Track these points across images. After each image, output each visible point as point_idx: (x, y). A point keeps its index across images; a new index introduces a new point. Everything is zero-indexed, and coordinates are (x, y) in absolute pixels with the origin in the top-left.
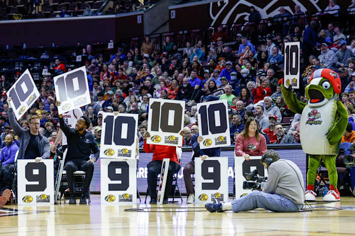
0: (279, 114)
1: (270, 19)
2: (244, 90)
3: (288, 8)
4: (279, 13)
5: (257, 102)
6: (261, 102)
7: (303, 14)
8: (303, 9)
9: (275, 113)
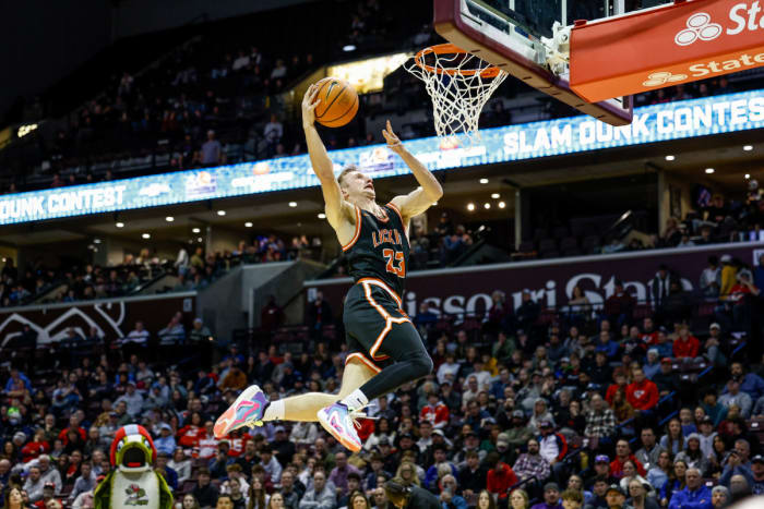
0: (58, 481)
1: (54, 344)
2: (9, 444)
3: (79, 330)
4: (66, 336)
5: (27, 461)
6: (34, 462)
7: (99, 340)
8: (101, 334)
9: (53, 479)
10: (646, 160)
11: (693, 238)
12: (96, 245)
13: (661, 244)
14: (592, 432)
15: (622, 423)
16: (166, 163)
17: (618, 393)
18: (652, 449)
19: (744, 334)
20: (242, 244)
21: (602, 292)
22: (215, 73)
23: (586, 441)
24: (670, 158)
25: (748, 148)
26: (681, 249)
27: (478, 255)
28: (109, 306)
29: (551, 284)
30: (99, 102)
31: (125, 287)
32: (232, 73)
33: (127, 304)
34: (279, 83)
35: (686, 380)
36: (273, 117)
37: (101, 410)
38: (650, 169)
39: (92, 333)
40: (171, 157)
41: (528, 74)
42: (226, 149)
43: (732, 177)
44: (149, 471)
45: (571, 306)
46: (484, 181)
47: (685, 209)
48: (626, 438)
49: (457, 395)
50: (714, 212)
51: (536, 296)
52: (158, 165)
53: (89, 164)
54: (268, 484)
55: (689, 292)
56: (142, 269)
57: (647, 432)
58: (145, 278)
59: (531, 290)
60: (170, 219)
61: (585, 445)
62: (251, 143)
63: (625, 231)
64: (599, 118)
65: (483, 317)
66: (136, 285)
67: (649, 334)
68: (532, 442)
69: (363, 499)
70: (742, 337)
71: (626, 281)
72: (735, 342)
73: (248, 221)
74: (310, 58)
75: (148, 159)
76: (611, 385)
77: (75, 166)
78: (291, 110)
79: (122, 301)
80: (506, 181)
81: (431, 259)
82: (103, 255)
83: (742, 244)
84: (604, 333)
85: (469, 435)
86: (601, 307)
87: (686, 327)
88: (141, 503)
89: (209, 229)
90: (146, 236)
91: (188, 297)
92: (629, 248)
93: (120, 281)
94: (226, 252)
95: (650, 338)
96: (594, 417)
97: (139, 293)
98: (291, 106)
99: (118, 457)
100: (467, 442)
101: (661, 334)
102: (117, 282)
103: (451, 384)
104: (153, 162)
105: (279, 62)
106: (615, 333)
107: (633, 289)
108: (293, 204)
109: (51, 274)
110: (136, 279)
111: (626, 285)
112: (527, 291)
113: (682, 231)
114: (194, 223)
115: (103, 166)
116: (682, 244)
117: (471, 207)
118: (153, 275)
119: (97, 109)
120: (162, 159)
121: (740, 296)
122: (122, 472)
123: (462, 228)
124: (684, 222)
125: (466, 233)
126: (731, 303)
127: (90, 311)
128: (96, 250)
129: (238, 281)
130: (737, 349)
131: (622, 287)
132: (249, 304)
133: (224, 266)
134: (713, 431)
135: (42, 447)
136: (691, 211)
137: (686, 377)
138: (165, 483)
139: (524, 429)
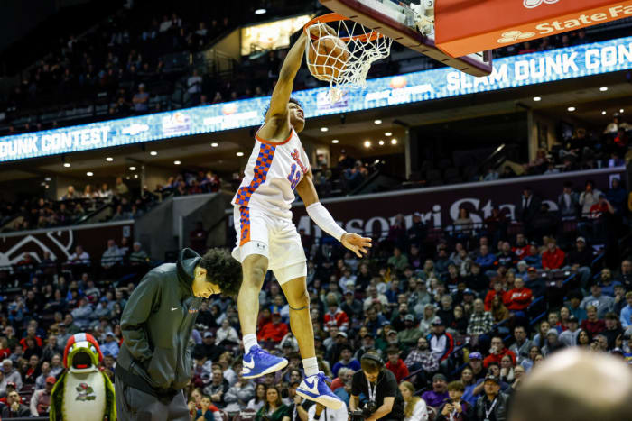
0: (19, 381)
1: (13, 266)
3: (34, 254)
4: (23, 259)
7: (52, 262)
8: (53, 257)
9: (15, 380)
10: (516, 101)
11: (558, 166)
12: (47, 183)
13: (531, 171)
14: (472, 331)
15: (498, 323)
16: (105, 113)
17: (496, 298)
18: (522, 344)
19: (603, 246)
20: (171, 179)
21: (480, 213)
22: (145, 35)
23: (468, 339)
24: (537, 99)
25: (604, 89)
26: (548, 175)
27: (374, 185)
28: (59, 234)
29: (437, 208)
30: (47, 62)
31: (74, 217)
32: (160, 35)
33: (74, 232)
34: (201, 43)
35: (553, 287)
36: (195, 72)
37: (53, 322)
38: (521, 109)
39: (46, 257)
40: (109, 108)
41: (400, 35)
42: (157, 99)
43: (590, 114)
44: (95, 371)
45: (454, 226)
46: (378, 122)
47: (551, 141)
48: (501, 336)
49: (359, 302)
50: (575, 144)
51: (425, 218)
52: (98, 114)
53: (40, 114)
54: (198, 380)
55: (554, 212)
56: (87, 201)
57: (519, 330)
58: (90, 209)
59: (421, 213)
60: (110, 159)
61: (467, 342)
62: (177, 95)
63: (499, 161)
64: (463, 70)
65: (380, 236)
66: (82, 216)
67: (520, 247)
68: (422, 340)
69: (274, 391)
70: (601, 248)
71: (502, 203)
72: (595, 253)
73: (177, 160)
74: (226, 21)
75: (89, 110)
76: (489, 292)
77: (27, 116)
78: (211, 65)
79: (70, 230)
80: (396, 122)
81: (334, 189)
82: (54, 191)
83: (600, 170)
84: (483, 247)
85: (366, 336)
86: (480, 226)
87: (554, 240)
88: (89, 399)
89: (143, 167)
90: (90, 174)
91: (126, 225)
92: (502, 176)
93: (69, 212)
94: (158, 186)
95: (522, 251)
96: (474, 317)
97: (85, 222)
98: (210, 62)
99: (69, 359)
100: (364, 342)
101: (533, 248)
102: (67, 212)
103: (353, 293)
104: (94, 112)
105: (201, 25)
106: (493, 248)
107: (508, 211)
108: (215, 145)
109: (9, 208)
110: (82, 210)
111: (501, 207)
112: (417, 214)
113: (549, 160)
114: (130, 162)
115: (51, 116)
116: (548, 171)
117: (367, 144)
118: (97, 207)
119: (46, 68)
120: (101, 109)
121: (598, 215)
122: (72, 373)
123: (359, 163)
124: (549, 153)
125: (364, 166)
126: (592, 220)
127: (43, 238)
128: (47, 187)
129: (169, 210)
130: (597, 259)
131: (498, 208)
132: (179, 229)
133: (157, 198)
134: (578, 328)
135: (5, 353)
136: (556, 144)
137: (553, 284)
138: (110, 382)
139: (416, 330)
